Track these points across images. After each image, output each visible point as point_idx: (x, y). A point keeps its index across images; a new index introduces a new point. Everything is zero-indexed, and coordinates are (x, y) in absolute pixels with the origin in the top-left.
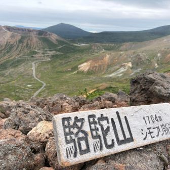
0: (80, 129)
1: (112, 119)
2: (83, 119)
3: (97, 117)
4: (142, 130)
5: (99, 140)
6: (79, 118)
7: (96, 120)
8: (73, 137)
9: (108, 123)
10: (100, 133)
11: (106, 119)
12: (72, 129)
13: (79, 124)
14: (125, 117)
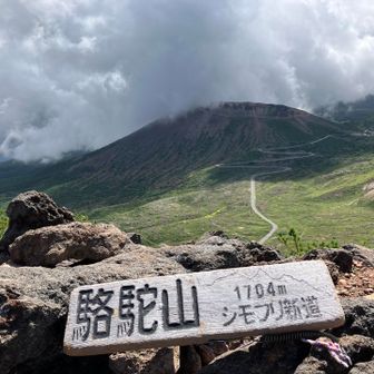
0: (103, 305)
1: (165, 292)
2: (112, 292)
3: (137, 288)
4: (226, 309)
5: (130, 321)
6: (106, 290)
7: (134, 292)
8: (89, 314)
9: (156, 296)
10: (135, 311)
11: (154, 290)
12: (90, 305)
13: (103, 298)
14: (194, 288)
